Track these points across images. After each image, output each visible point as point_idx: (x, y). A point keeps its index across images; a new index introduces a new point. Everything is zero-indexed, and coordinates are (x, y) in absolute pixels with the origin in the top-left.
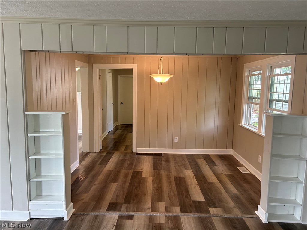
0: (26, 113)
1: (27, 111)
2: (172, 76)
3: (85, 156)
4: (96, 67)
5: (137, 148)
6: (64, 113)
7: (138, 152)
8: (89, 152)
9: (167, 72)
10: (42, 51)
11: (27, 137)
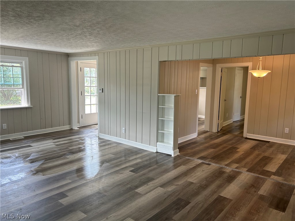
0: (158, 95)
1: (159, 94)
2: (270, 71)
3: (204, 133)
4: (219, 67)
5: (247, 133)
6: (175, 95)
7: (248, 137)
8: (209, 131)
9: (264, 69)
10: (168, 61)
11: (158, 108)
